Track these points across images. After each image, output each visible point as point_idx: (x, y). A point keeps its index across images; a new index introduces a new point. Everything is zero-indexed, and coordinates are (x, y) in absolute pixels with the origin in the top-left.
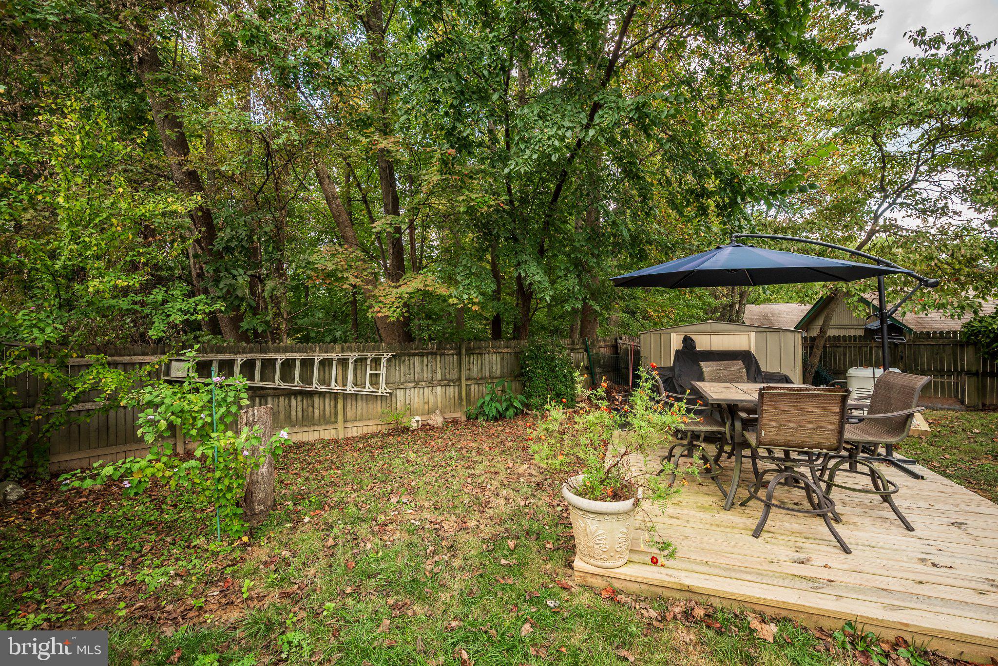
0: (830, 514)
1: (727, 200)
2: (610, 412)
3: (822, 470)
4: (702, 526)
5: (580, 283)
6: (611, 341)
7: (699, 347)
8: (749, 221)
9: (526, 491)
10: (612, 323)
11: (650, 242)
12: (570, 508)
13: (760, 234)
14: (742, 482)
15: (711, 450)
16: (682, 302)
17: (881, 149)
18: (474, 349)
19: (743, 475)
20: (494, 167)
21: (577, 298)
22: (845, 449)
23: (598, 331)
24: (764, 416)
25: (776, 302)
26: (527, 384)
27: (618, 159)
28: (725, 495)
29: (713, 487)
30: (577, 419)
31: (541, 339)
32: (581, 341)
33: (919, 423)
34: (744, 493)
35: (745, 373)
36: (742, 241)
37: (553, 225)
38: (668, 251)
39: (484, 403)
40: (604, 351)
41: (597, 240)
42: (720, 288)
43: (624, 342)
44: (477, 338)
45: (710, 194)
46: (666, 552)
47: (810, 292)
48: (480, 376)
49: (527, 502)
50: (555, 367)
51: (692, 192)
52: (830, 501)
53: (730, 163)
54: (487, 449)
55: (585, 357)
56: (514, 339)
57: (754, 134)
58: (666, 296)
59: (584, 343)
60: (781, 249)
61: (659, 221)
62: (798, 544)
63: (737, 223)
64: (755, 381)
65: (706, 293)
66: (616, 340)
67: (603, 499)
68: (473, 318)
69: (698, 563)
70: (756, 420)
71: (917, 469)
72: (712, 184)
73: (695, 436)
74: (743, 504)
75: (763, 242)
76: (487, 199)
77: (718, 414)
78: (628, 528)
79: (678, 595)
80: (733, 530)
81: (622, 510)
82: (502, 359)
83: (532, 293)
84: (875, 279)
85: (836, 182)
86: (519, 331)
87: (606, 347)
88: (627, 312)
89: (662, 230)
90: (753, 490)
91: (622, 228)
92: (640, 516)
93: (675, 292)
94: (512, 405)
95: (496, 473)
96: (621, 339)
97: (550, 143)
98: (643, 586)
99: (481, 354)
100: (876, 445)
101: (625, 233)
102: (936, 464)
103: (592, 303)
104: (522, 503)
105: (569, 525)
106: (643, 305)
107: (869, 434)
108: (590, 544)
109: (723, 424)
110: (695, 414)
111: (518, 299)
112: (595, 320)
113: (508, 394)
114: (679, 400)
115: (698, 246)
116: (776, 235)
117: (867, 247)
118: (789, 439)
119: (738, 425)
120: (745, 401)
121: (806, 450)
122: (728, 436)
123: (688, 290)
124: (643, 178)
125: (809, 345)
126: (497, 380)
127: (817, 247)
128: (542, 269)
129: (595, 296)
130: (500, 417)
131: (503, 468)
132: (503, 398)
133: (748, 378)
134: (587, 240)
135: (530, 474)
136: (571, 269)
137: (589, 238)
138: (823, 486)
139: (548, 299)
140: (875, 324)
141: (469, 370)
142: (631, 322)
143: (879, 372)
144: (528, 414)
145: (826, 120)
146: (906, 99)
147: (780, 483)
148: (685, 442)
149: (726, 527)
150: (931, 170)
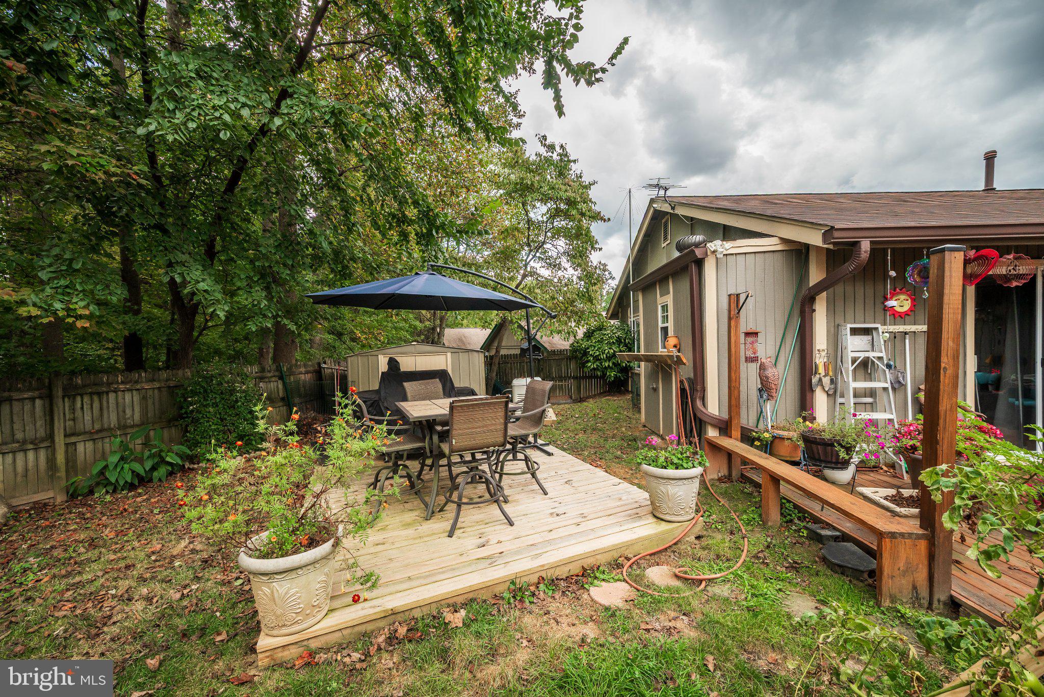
0: (501, 498)
1: (424, 231)
2: (301, 447)
3: (496, 464)
4: (406, 543)
5: (270, 298)
6: (312, 365)
7: (403, 368)
8: (443, 253)
9: (185, 575)
10: (316, 346)
11: (354, 259)
12: (251, 577)
13: (452, 266)
14: (441, 490)
15: (414, 466)
16: (390, 325)
17: (527, 215)
18: (84, 386)
19: (441, 483)
20: (116, 117)
21: (265, 316)
22: (509, 443)
23: (298, 355)
24: (455, 427)
25: (468, 326)
26: (191, 428)
27: (315, 162)
28: (426, 505)
29: (417, 502)
30: (258, 463)
31: (213, 367)
32: (273, 367)
33: (551, 415)
34: (442, 499)
35: (441, 390)
36: (437, 270)
37: (228, 220)
38: (373, 270)
39: (106, 466)
40: (305, 377)
41: (290, 248)
42: (424, 312)
43: (329, 367)
44: (91, 369)
45: (410, 222)
46: (369, 584)
47: (488, 319)
48: (97, 426)
49: (185, 592)
50: (237, 401)
51: (394, 216)
52: (501, 488)
53: (426, 196)
54: (112, 535)
55: (280, 386)
56: (167, 367)
57: (445, 177)
58: (374, 317)
59: (279, 369)
60: (468, 282)
61: (364, 240)
62: (481, 531)
63: (434, 253)
64: (450, 396)
65: (411, 316)
66: (319, 364)
67: (296, 552)
68: (83, 339)
69: (401, 581)
70: (448, 431)
71: (550, 448)
72: (412, 212)
73: (399, 456)
74: (441, 510)
75: (455, 273)
76: (102, 162)
77: (420, 431)
78: (326, 574)
79: (381, 624)
80: (434, 537)
81: (319, 556)
82: (144, 398)
83: (196, 306)
84: (524, 310)
85: (502, 232)
86: (175, 359)
87: (307, 372)
88: (333, 333)
89: (367, 249)
90: (448, 495)
91: (322, 239)
92: (341, 555)
93: (382, 314)
94: (163, 461)
95: (128, 567)
96: (325, 363)
97: (217, 114)
98: (345, 632)
99: (99, 394)
100: (528, 436)
101: (325, 245)
102: (559, 442)
103: (286, 321)
104: (178, 595)
105: (251, 600)
106: (349, 326)
107: (523, 429)
108: (279, 612)
109: (423, 440)
110: (396, 434)
111: (173, 314)
112: (293, 341)
113: (155, 446)
114: (380, 422)
115: (401, 270)
116: (463, 269)
117: (521, 286)
118: (472, 443)
119: (435, 438)
120: (440, 415)
121: (486, 449)
122: (428, 451)
123: (394, 312)
124: (344, 191)
125: (489, 363)
126: (134, 430)
127: (492, 283)
128: (210, 275)
129: (290, 313)
130: (142, 481)
131: (142, 555)
132: (147, 453)
133: (444, 394)
134: (276, 247)
135: (193, 551)
136: (256, 279)
137: (279, 245)
138: (497, 476)
139: (222, 315)
140: (525, 345)
141: (74, 420)
142: (337, 344)
143: (529, 380)
144: (193, 469)
145: (495, 181)
146: (539, 182)
147: (467, 483)
148: (390, 464)
149: (428, 536)
150: (553, 237)
